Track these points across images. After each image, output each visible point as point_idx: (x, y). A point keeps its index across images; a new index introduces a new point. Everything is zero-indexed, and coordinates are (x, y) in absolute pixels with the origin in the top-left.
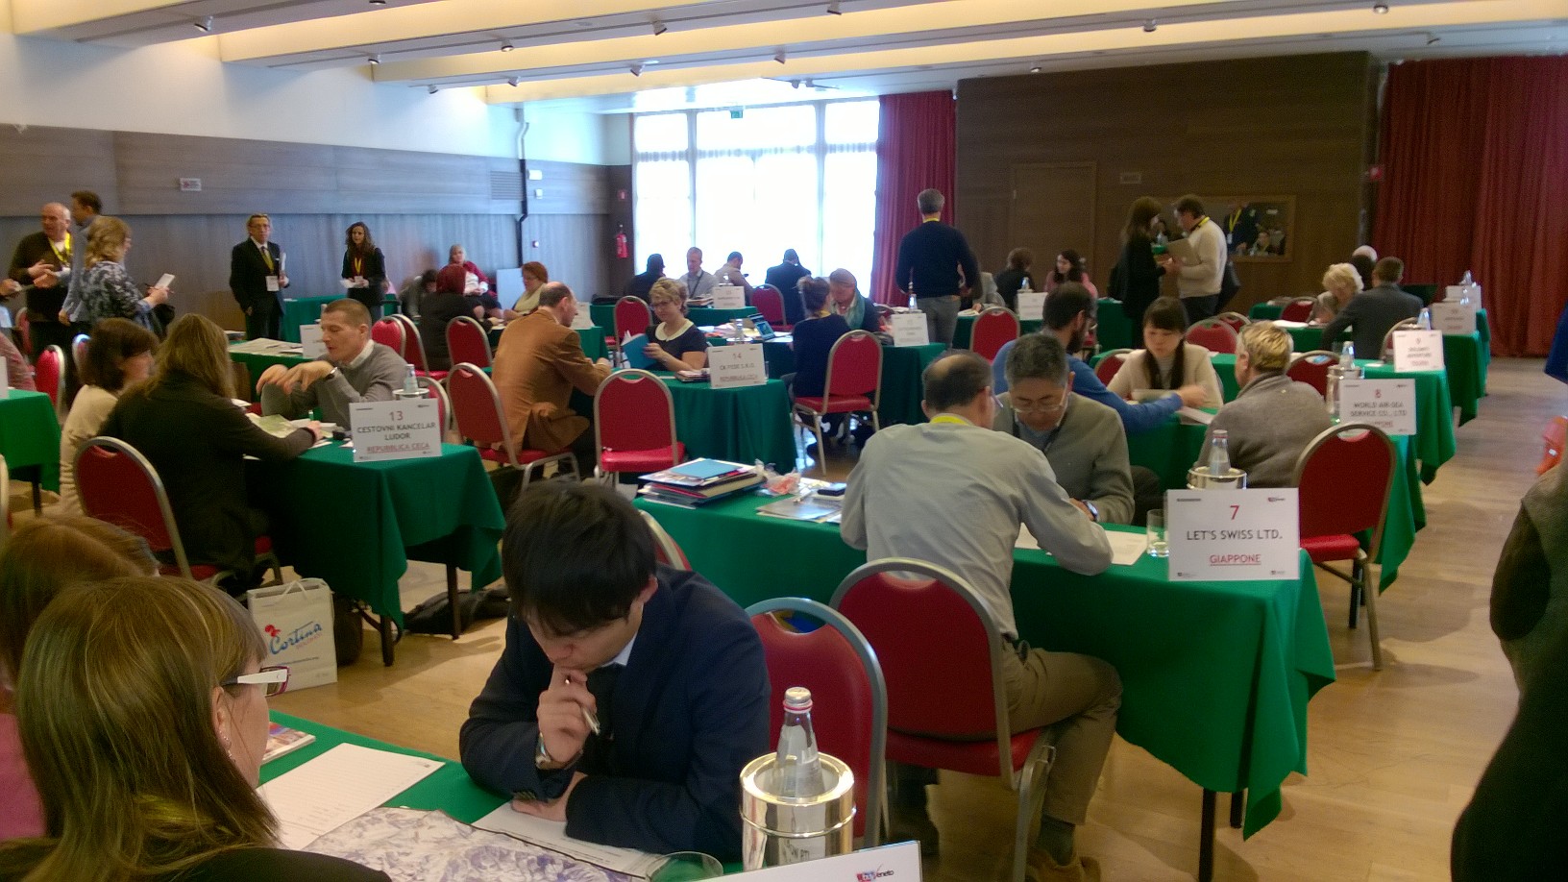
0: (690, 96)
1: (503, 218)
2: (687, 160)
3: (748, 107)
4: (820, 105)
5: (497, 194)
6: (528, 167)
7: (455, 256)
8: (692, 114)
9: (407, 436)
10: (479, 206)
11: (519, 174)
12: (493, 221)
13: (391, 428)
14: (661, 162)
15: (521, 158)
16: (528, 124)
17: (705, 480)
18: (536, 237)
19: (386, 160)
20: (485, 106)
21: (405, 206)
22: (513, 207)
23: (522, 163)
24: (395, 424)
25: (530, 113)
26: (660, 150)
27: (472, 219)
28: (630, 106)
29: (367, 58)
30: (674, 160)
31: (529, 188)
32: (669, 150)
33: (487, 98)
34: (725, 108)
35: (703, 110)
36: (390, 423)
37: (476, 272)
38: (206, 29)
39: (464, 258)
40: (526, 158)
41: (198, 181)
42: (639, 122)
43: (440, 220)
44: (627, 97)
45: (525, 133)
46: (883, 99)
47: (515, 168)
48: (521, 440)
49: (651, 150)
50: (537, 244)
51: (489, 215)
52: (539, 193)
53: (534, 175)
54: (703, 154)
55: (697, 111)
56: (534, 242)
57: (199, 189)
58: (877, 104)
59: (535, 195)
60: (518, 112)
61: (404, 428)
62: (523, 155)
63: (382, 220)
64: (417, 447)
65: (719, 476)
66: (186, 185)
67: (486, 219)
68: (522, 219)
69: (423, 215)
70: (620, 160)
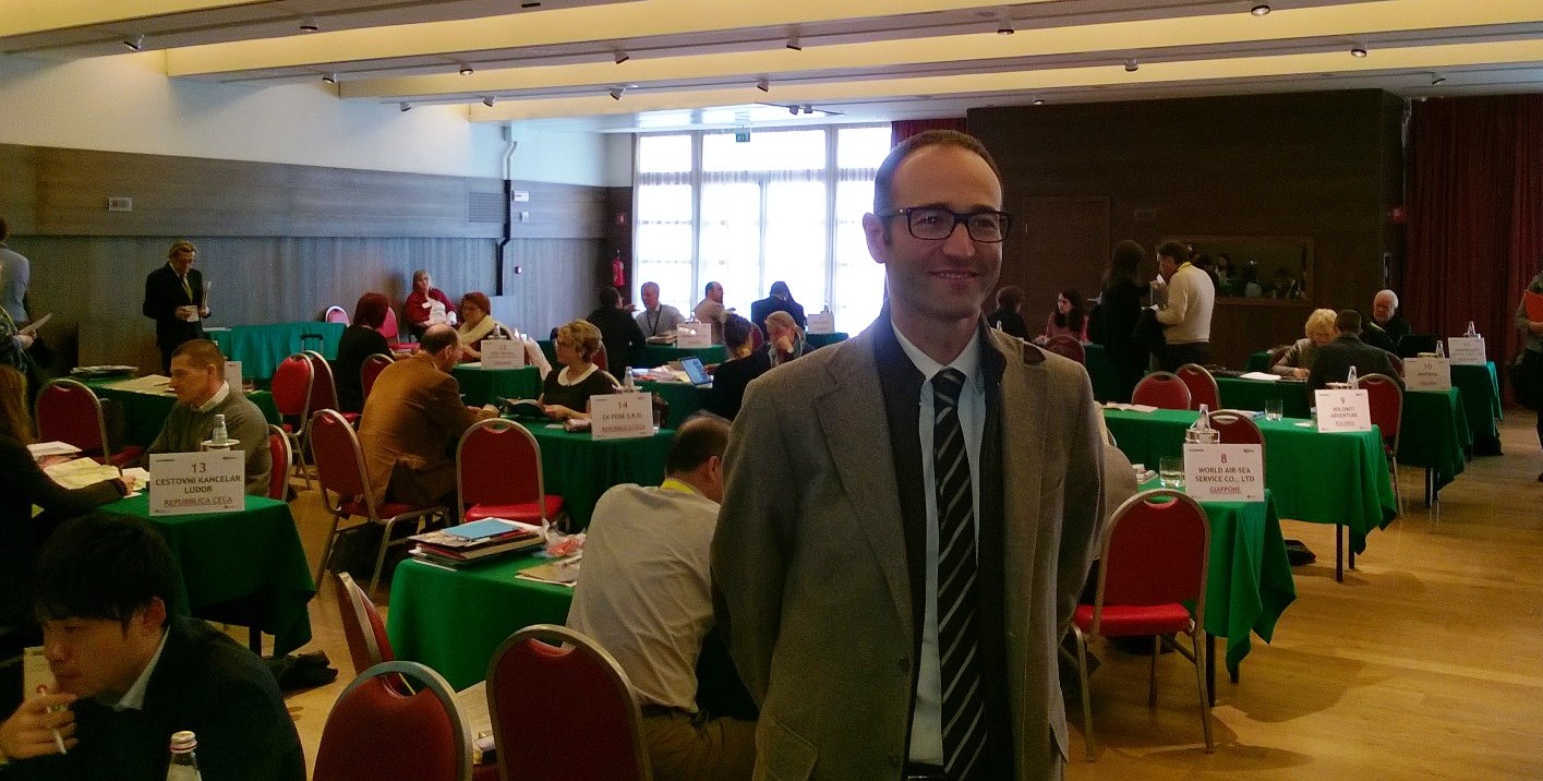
0: (696, 118)
1: (482, 242)
2: (691, 183)
3: (755, 130)
4: (832, 131)
5: (476, 216)
6: (512, 188)
7: (420, 283)
8: (697, 137)
9: (209, 489)
10: (455, 229)
11: (502, 198)
12: (469, 246)
13: (192, 481)
14: (663, 186)
15: (506, 178)
16: (515, 143)
17: (473, 541)
18: (520, 263)
19: (347, 179)
20: (468, 124)
21: (367, 229)
22: (495, 231)
23: (507, 184)
24: (198, 475)
25: (519, 132)
26: (662, 170)
27: (445, 244)
28: (633, 126)
29: (322, 76)
30: (677, 183)
31: (513, 210)
32: (672, 171)
33: (470, 115)
34: (731, 131)
35: (709, 132)
36: (191, 475)
37: (444, 300)
38: (136, 48)
39: (430, 284)
40: (511, 178)
41: (129, 200)
42: (644, 143)
43: (407, 242)
44: (631, 117)
45: (512, 152)
46: (896, 125)
47: (500, 189)
48: (384, 494)
49: (653, 170)
50: (520, 270)
51: (465, 239)
52: (525, 214)
53: (521, 197)
54: (708, 177)
55: (704, 132)
56: (517, 269)
57: (130, 209)
58: (889, 130)
59: (521, 217)
60: (505, 130)
61: (206, 480)
62: (509, 175)
63: (339, 244)
64: (219, 500)
65: (491, 537)
66: (115, 204)
67: (461, 243)
68: (504, 243)
69: (388, 238)
70: (621, 181)
